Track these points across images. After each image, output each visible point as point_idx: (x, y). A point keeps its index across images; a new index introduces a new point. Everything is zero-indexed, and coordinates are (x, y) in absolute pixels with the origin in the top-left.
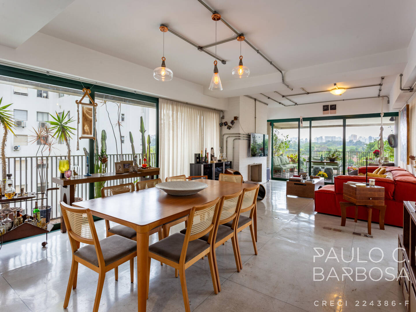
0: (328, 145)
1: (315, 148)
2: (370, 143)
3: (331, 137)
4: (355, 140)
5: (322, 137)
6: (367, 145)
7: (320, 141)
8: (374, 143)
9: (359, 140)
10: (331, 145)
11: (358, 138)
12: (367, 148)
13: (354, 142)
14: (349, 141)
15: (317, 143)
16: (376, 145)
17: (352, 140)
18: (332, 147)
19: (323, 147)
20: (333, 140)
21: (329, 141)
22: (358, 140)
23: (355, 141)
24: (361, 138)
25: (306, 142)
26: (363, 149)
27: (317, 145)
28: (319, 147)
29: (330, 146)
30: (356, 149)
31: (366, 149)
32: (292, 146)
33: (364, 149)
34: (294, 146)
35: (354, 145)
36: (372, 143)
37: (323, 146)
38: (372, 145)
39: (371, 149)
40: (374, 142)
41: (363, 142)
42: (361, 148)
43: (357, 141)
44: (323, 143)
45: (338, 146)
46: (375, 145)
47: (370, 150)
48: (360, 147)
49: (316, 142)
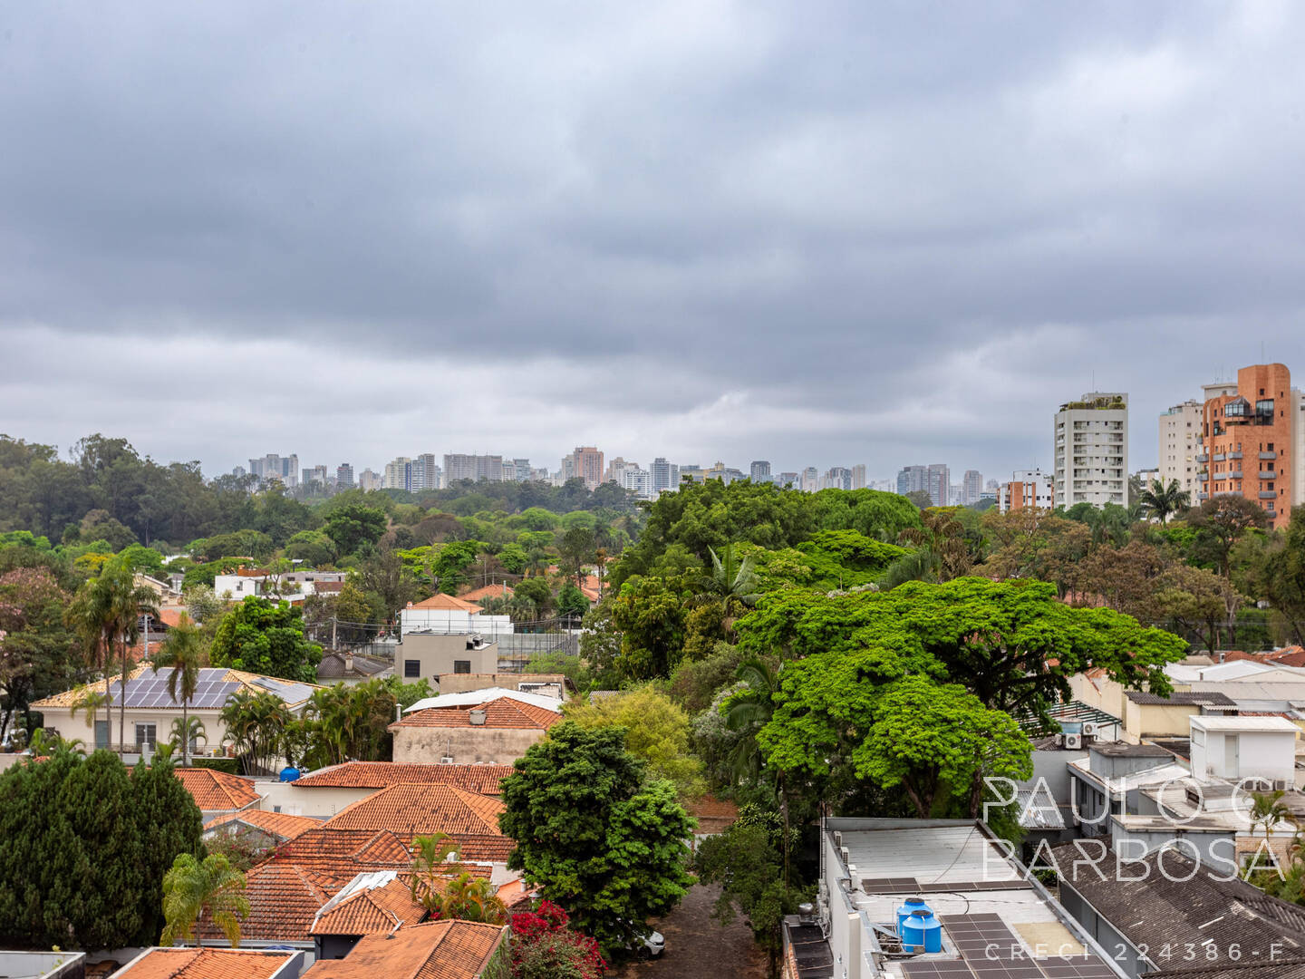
0: (463, 509)
1: (389, 527)
2: (663, 495)
3: (479, 458)
4: (591, 478)
5: (430, 458)
6: (648, 507)
7: (419, 484)
8: (682, 499)
9: (614, 482)
10: (478, 507)
11: (606, 466)
12: (651, 523)
13: (588, 492)
14: (568, 484)
15: (406, 492)
16: (690, 504)
17: (582, 480)
18: (481, 517)
19: (435, 517)
20: (490, 477)
21: (466, 483)
22: (608, 481)
23: (592, 485)
24: (622, 471)
25: (339, 484)
26: (630, 526)
27: (400, 507)
28: (413, 519)
29: (470, 513)
30: (600, 529)
31: (644, 527)
32: (256, 514)
33: (636, 526)
34: (267, 513)
35: (587, 506)
36: (673, 495)
37: (434, 511)
38: (674, 504)
39: (670, 532)
40: (683, 488)
41: (629, 490)
42: (621, 520)
43: (605, 485)
44: (436, 491)
45: (512, 511)
46: (684, 505)
47: (664, 534)
48: (615, 517)
49: (397, 486)
